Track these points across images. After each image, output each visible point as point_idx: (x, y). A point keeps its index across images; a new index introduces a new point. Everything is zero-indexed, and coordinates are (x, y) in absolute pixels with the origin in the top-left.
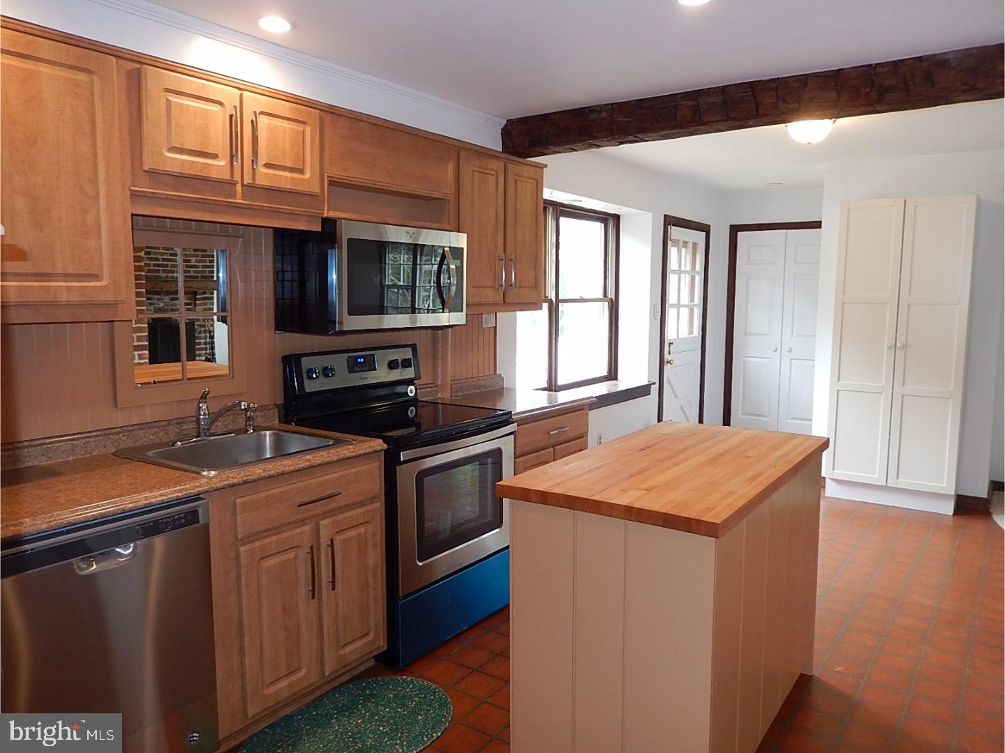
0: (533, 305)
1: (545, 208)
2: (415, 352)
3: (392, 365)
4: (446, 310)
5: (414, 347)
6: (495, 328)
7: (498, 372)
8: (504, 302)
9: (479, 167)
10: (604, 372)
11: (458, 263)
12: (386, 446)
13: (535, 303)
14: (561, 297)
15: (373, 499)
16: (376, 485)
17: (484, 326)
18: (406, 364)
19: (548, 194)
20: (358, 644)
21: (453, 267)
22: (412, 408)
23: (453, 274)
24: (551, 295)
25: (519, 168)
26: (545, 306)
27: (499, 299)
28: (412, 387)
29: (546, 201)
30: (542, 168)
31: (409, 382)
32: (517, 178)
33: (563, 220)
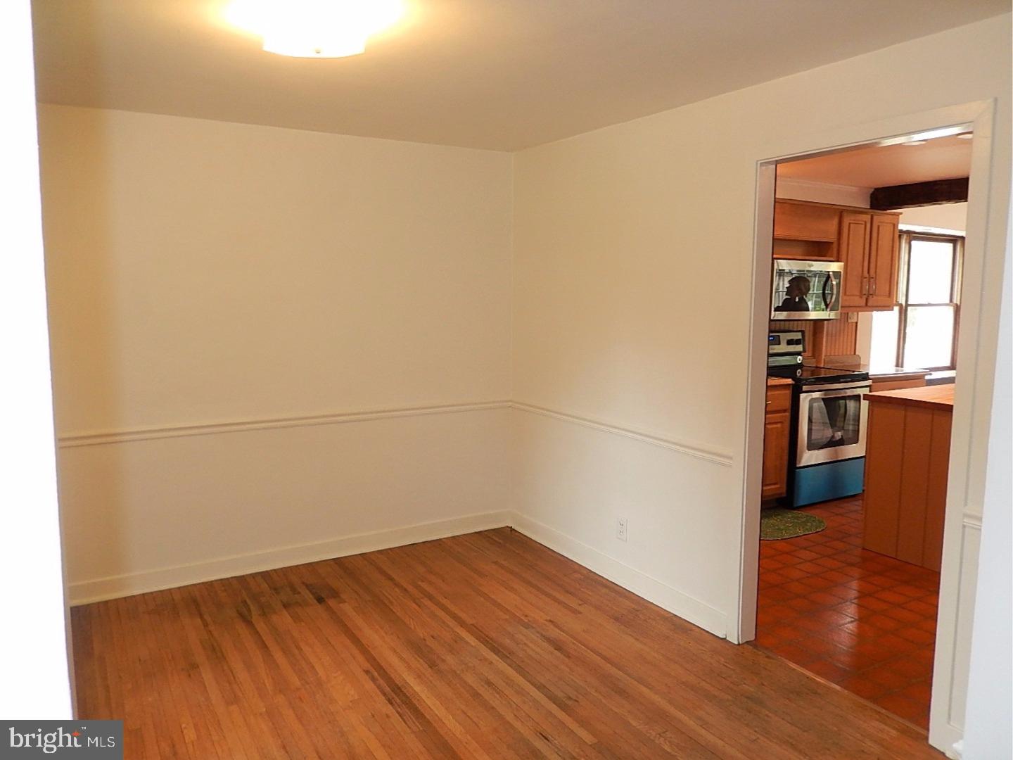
0: (888, 307)
1: (900, 236)
2: (803, 336)
3: (790, 342)
4: (828, 310)
5: (803, 332)
6: (857, 323)
7: (857, 353)
8: (866, 305)
9: (854, 220)
10: (948, 363)
11: (838, 280)
12: (793, 382)
13: (889, 306)
14: (909, 303)
15: (785, 411)
16: (787, 404)
17: (849, 321)
18: (797, 342)
19: (902, 227)
20: (773, 487)
21: (834, 283)
22: (799, 370)
23: (835, 288)
24: (902, 300)
25: (883, 217)
26: (896, 309)
27: (864, 304)
28: (800, 357)
29: (901, 231)
30: (898, 215)
31: (799, 354)
32: (880, 224)
33: (914, 243)
